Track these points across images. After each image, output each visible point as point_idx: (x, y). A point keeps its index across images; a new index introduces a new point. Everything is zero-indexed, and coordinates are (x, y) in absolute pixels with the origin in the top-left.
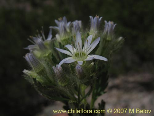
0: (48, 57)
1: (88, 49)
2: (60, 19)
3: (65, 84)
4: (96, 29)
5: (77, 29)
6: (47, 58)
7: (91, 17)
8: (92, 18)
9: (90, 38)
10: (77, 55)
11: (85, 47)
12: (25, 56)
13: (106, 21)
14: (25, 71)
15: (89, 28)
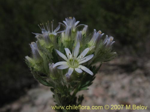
0: (50, 49)
1: (82, 60)
2: (70, 18)
3: (55, 79)
4: (95, 42)
5: (79, 38)
6: (48, 50)
7: (95, 30)
8: (95, 32)
9: (87, 50)
10: (72, 61)
11: (80, 57)
12: (30, 44)
13: (107, 36)
14: (27, 58)
15: (91, 39)
